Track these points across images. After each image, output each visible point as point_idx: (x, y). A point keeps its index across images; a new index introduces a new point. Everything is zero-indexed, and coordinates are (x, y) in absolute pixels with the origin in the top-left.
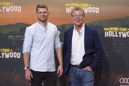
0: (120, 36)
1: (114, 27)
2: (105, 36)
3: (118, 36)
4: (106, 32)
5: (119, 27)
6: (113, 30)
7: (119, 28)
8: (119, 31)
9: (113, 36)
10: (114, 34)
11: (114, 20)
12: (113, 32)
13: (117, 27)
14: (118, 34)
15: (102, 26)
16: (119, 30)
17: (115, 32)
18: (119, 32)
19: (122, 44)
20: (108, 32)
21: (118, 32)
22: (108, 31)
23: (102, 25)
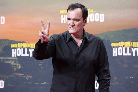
0: (134, 55)
1: (124, 42)
2: (114, 55)
3: (130, 54)
4: (114, 49)
5: (132, 42)
6: (124, 46)
7: (132, 43)
8: (133, 47)
9: (125, 54)
10: (126, 52)
11: (125, 31)
12: (124, 48)
13: (129, 41)
14: (131, 52)
15: (109, 41)
16: (132, 45)
17: (126, 49)
18: (132, 49)
20: (116, 49)
21: (130, 49)
22: (118, 48)
23: (109, 39)
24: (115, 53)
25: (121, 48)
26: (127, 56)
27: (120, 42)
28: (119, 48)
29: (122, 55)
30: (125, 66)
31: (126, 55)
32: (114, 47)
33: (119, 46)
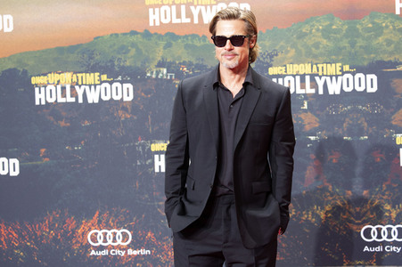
0: (80, 101)
2: (37, 103)
3: (73, 100)
4: (37, 90)
5: (75, 73)
6: (59, 81)
7: (75, 75)
9: (61, 100)
10: (64, 95)
15: (25, 72)
16: (75, 80)
17: (63, 89)
18: (77, 87)
19: (87, 123)
20: (43, 89)
21: (72, 88)
22: (45, 87)
23: (26, 68)
24: (40, 97)
25: (53, 88)
26: (67, 104)
27: (49, 75)
28: (49, 87)
29: (56, 101)
30: (62, 123)
31: (63, 100)
32: (36, 85)
33: (49, 84)
